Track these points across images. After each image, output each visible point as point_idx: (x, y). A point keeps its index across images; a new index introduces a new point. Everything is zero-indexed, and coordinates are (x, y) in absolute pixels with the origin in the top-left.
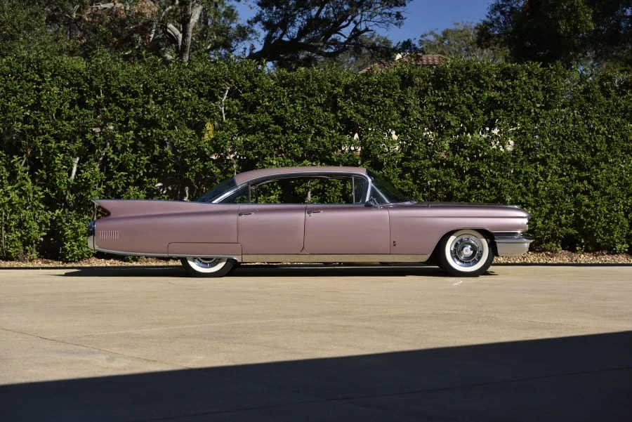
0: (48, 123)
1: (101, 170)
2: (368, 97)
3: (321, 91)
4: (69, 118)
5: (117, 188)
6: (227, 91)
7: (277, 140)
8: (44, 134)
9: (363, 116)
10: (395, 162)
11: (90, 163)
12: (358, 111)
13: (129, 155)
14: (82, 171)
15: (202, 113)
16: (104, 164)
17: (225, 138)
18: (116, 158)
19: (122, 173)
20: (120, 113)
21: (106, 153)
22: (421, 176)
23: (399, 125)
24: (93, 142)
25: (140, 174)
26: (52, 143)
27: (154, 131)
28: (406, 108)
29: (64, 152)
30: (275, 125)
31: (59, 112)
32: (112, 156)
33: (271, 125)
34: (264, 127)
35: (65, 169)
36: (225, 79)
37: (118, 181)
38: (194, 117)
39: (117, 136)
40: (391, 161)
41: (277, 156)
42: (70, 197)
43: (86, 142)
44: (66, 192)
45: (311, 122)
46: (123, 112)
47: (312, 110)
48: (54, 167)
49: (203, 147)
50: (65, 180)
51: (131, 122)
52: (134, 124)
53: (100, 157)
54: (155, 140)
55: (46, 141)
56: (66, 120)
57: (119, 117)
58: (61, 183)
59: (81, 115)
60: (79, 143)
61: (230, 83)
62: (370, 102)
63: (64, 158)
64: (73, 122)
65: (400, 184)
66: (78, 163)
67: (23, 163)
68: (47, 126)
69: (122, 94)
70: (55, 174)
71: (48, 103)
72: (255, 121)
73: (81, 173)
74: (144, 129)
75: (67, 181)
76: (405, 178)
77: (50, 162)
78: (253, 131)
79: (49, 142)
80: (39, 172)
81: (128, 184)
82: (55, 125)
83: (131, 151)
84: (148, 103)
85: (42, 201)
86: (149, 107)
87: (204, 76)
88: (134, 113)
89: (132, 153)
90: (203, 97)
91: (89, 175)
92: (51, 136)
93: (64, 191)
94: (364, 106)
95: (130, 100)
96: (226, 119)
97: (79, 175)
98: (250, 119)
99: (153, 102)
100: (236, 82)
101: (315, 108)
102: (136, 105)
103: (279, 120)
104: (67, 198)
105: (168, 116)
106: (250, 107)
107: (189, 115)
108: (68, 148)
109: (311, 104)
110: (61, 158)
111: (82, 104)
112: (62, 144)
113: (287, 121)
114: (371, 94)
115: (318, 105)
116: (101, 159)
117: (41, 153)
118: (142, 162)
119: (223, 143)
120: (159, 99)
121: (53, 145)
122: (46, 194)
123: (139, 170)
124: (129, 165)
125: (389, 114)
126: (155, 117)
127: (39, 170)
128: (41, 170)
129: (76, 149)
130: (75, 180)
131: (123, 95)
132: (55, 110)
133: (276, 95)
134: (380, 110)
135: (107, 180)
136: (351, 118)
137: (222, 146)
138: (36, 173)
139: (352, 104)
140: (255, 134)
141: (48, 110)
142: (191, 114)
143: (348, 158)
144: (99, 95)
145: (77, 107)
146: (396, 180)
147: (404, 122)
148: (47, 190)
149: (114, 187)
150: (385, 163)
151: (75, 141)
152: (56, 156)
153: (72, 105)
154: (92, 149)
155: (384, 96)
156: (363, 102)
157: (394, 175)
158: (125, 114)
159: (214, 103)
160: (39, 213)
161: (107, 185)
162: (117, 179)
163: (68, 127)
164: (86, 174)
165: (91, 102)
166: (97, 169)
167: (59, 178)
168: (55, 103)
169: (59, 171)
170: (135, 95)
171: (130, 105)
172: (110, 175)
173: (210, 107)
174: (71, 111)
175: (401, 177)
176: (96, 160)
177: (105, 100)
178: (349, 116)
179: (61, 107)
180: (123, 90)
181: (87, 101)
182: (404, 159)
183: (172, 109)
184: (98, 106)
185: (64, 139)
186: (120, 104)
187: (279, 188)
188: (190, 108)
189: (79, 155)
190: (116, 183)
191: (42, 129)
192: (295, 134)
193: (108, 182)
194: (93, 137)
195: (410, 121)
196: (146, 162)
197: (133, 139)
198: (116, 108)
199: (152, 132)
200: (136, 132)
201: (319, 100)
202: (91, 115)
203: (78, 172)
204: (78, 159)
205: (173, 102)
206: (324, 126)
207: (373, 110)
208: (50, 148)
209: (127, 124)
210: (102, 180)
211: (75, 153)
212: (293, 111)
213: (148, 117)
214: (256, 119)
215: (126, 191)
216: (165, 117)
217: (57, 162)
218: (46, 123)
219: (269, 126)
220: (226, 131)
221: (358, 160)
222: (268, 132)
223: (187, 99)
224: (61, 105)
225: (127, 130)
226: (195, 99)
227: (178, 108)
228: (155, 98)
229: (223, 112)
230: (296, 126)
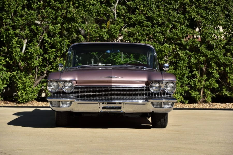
0: (8, 18)
1: (40, 48)
2: (205, 5)
4: (22, 16)
5: (50, 59)
6: (118, 1)
7: (148, 31)
8: (6, 25)
9: (202, 17)
10: (221, 46)
11: (33, 43)
12: (198, 14)
13: (57, 38)
14: (29, 48)
15: (102, 13)
16: (42, 44)
17: (116, 29)
18: (49, 41)
19: (53, 50)
20: (52, 13)
21: (44, 38)
23: (224, 23)
24: (35, 30)
25: (64, 50)
26: (11, 31)
27: (73, 24)
28: (229, 12)
29: (18, 37)
30: (147, 21)
31: (15, 12)
32: (47, 39)
33: (145, 22)
34: (140, 23)
35: (18, 47)
37: (50, 54)
38: (97, 16)
39: (50, 27)
40: (219, 45)
41: (148, 41)
42: (22, 64)
43: (31, 30)
44: (19, 61)
45: (169, 20)
46: (54, 12)
47: (170, 13)
48: (12, 46)
49: (102, 35)
50: (19, 54)
51: (59, 18)
52: (60, 20)
53: (40, 40)
54: (73, 30)
55: (7, 30)
56: (19, 17)
57: (52, 16)
58: (16, 55)
59: (29, 14)
60: (27, 31)
62: (206, 8)
63: (18, 40)
64: (24, 18)
65: (224, 59)
66: (27, 44)
68: (8, 21)
70: (12, 50)
71: (9, 6)
72: (135, 19)
73: (28, 49)
74: (67, 23)
75: (20, 54)
76: (227, 56)
77: (10, 42)
78: (133, 25)
79: (9, 30)
80: (3, 48)
81: (57, 56)
82: (12, 20)
83: (59, 36)
84: (69, 7)
85: (4, 66)
86: (70, 9)
88: (61, 13)
89: (59, 38)
90: (103, 4)
91: (33, 51)
92: (11, 26)
93: (18, 60)
94: (202, 11)
95: (59, 5)
96: (117, 17)
97: (27, 50)
98: (132, 18)
99: (73, 7)
101: (172, 12)
102: (63, 8)
103: (149, 19)
104: (20, 64)
105: (81, 16)
106: (132, 10)
107: (94, 15)
108: (21, 34)
109: (170, 9)
110: (16, 40)
111: (30, 8)
112: (17, 31)
113: (155, 19)
114: (206, 3)
115: (174, 10)
116: (40, 41)
117: (4, 37)
118: (65, 43)
119: (115, 33)
120: (76, 5)
121: (12, 32)
122: (6, 61)
123: (64, 48)
124: (57, 45)
125: (218, 16)
126: (73, 16)
127: (3, 47)
128: (4, 47)
129: (25, 34)
130: (25, 53)
131: (55, 2)
132: (13, 11)
133: (148, 3)
134: (212, 13)
135: (44, 54)
136: (194, 18)
137: (114, 34)
138: (1, 49)
139: (195, 9)
140: (134, 27)
141: (9, 11)
142: (96, 14)
143: (192, 43)
144: (40, 2)
145: (26, 9)
146: (221, 57)
147: (227, 21)
148: (8, 59)
149: (48, 58)
150: (215, 46)
151: (25, 30)
152: (13, 38)
153: (23, 8)
154: (35, 35)
155: (215, 5)
156: (201, 8)
157: (220, 54)
158: (55, 14)
159: (110, 7)
160: (2, 73)
161: (44, 57)
162: (50, 53)
163: (21, 21)
164: (31, 50)
165: (34, 6)
166: (38, 47)
167: (15, 52)
168: (13, 7)
169: (15, 48)
170: (61, 2)
171: (58, 8)
172: (45, 51)
173: (107, 10)
174: (23, 12)
175: (225, 55)
176: (38, 42)
177: (43, 5)
178: (192, 17)
179: (16, 9)
181: (32, 6)
182: (226, 44)
183: (84, 11)
184: (39, 8)
185: (18, 29)
186: (52, 8)
188: (95, 11)
189: (27, 38)
190: (49, 56)
191: (5, 22)
192: (159, 27)
193: (45, 55)
194: (36, 27)
195: (231, 21)
196: (68, 43)
197: (60, 29)
198: (50, 10)
199: (72, 25)
200: (62, 24)
201: (175, 7)
202: (35, 14)
203: (26, 48)
204: (26, 40)
205: (84, 6)
206: (178, 22)
207: (208, 13)
208: (9, 34)
209: (56, 20)
210: (41, 54)
211: (25, 37)
212: (158, 13)
213: (69, 16)
214: (136, 18)
215: (55, 61)
216: (80, 16)
217: (13, 42)
218: (8, 19)
219: (143, 22)
220: (117, 25)
221: (198, 44)
222: (143, 26)
223: (93, 5)
224: (17, 8)
225: (57, 23)
226: (98, 5)
227: (88, 10)
228: (74, 4)
229: (115, 13)
230: (160, 22)
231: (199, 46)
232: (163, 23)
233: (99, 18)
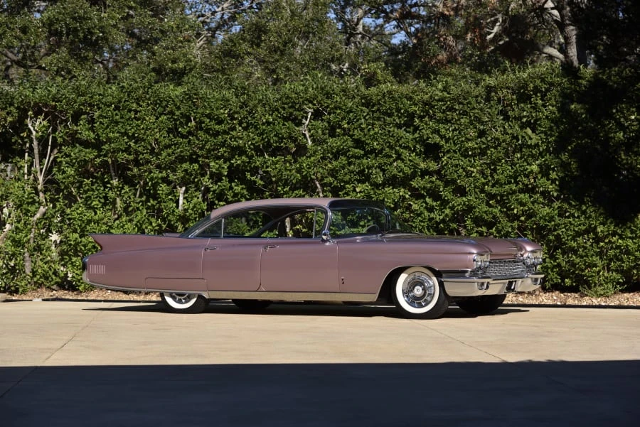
1: (204, 200)
3: (398, 110)
6: (310, 114)
7: (357, 165)
9: (442, 137)
11: (191, 194)
13: (225, 184)
15: (287, 137)
18: (215, 188)
19: (221, 203)
21: (206, 182)
22: (507, 203)
23: (476, 146)
28: (484, 126)
29: (171, 182)
30: (355, 148)
32: (211, 185)
33: (352, 149)
34: (346, 152)
35: (171, 199)
36: (307, 100)
38: (280, 143)
39: (212, 164)
45: (391, 147)
46: (212, 139)
51: (222, 150)
52: (225, 152)
58: (168, 214)
59: (177, 144)
61: (314, 105)
66: (184, 194)
67: (138, 193)
68: (146, 156)
69: (208, 120)
70: (161, 205)
72: (335, 145)
74: (236, 157)
79: (152, 172)
80: (151, 203)
82: (156, 155)
83: (227, 180)
87: (288, 98)
89: (228, 182)
90: (286, 121)
91: (191, 206)
92: (153, 165)
95: (217, 127)
96: (311, 143)
99: (240, 128)
100: (319, 103)
102: (224, 132)
103: (359, 143)
105: (250, 143)
106: (332, 132)
107: (272, 141)
109: (390, 124)
110: (165, 188)
112: (165, 174)
113: (367, 144)
114: (444, 112)
115: (397, 125)
116: (203, 188)
117: (150, 184)
120: (244, 125)
121: (156, 174)
122: (159, 225)
127: (151, 201)
128: (154, 201)
131: (210, 122)
133: (356, 116)
134: (455, 130)
136: (428, 138)
138: (149, 204)
139: (430, 122)
144: (192, 122)
145: (171, 136)
148: (160, 221)
151: (176, 171)
152: (159, 186)
159: (297, 126)
164: (187, 205)
166: (200, 199)
167: (166, 209)
168: (151, 133)
169: (164, 201)
170: (220, 122)
171: (217, 132)
172: (210, 206)
173: (294, 132)
176: (199, 190)
177: (196, 128)
178: (425, 138)
180: (208, 116)
181: (180, 130)
184: (189, 134)
185: (166, 170)
186: (207, 131)
187: (370, 218)
188: (273, 133)
189: (184, 184)
195: (488, 141)
197: (228, 167)
204: (184, 188)
208: (153, 178)
210: (202, 210)
211: (178, 182)
214: (336, 143)
218: (146, 153)
219: (349, 151)
222: (349, 157)
223: (268, 123)
226: (279, 123)
227: (262, 134)
228: (240, 124)
229: (307, 136)
230: (377, 149)
231: (441, 189)
232: (381, 151)
233: (282, 147)
